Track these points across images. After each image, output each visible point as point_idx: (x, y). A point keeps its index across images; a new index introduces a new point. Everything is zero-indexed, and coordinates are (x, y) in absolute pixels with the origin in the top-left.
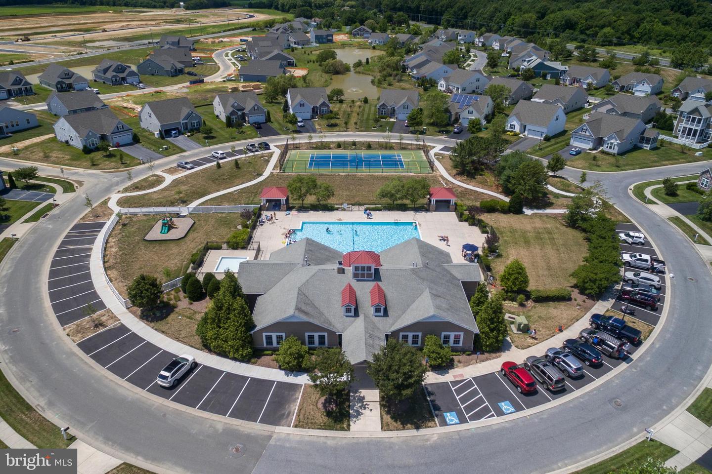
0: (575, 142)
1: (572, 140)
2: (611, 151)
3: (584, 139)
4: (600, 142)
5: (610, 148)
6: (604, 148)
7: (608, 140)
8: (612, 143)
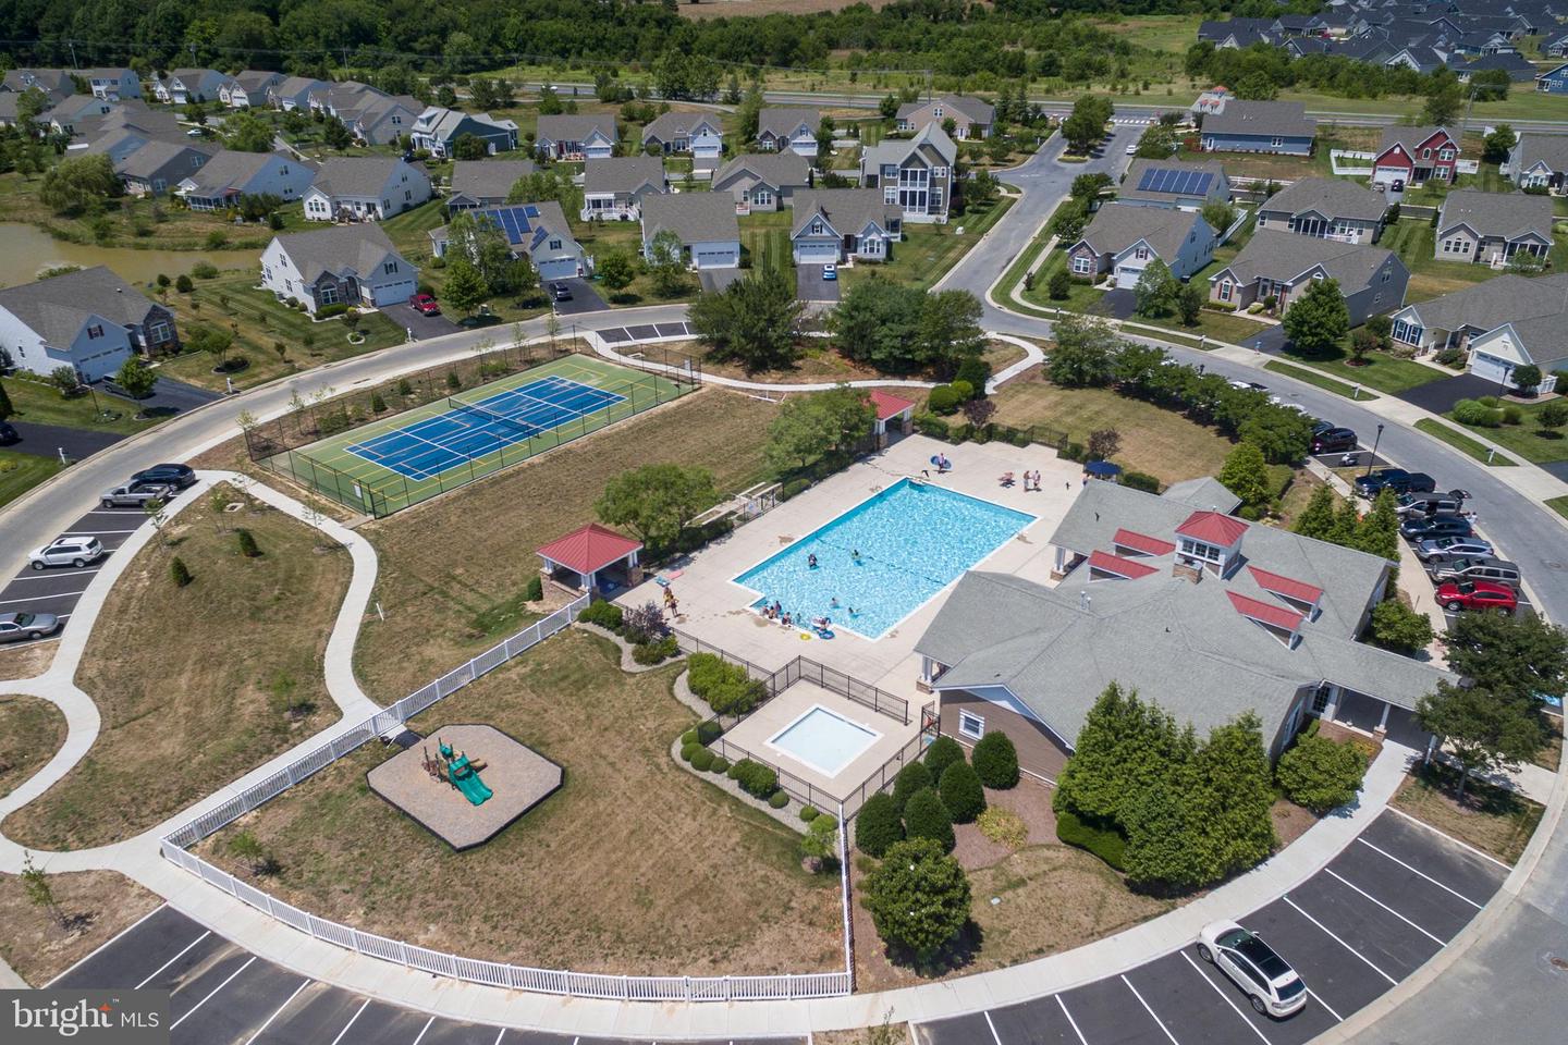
0: (803, 257)
1: (796, 254)
2: (874, 256)
3: (818, 246)
4: (849, 244)
5: (872, 250)
6: (861, 253)
7: (865, 237)
8: (872, 242)
